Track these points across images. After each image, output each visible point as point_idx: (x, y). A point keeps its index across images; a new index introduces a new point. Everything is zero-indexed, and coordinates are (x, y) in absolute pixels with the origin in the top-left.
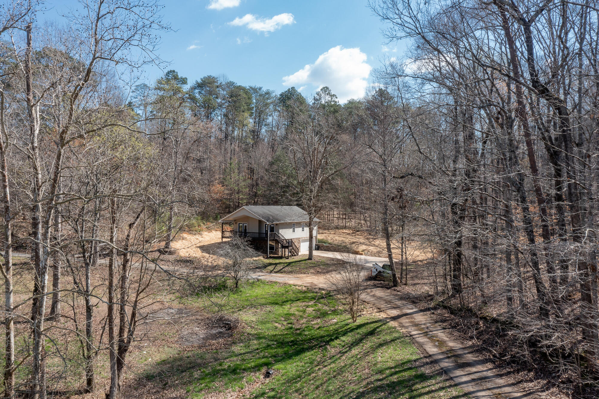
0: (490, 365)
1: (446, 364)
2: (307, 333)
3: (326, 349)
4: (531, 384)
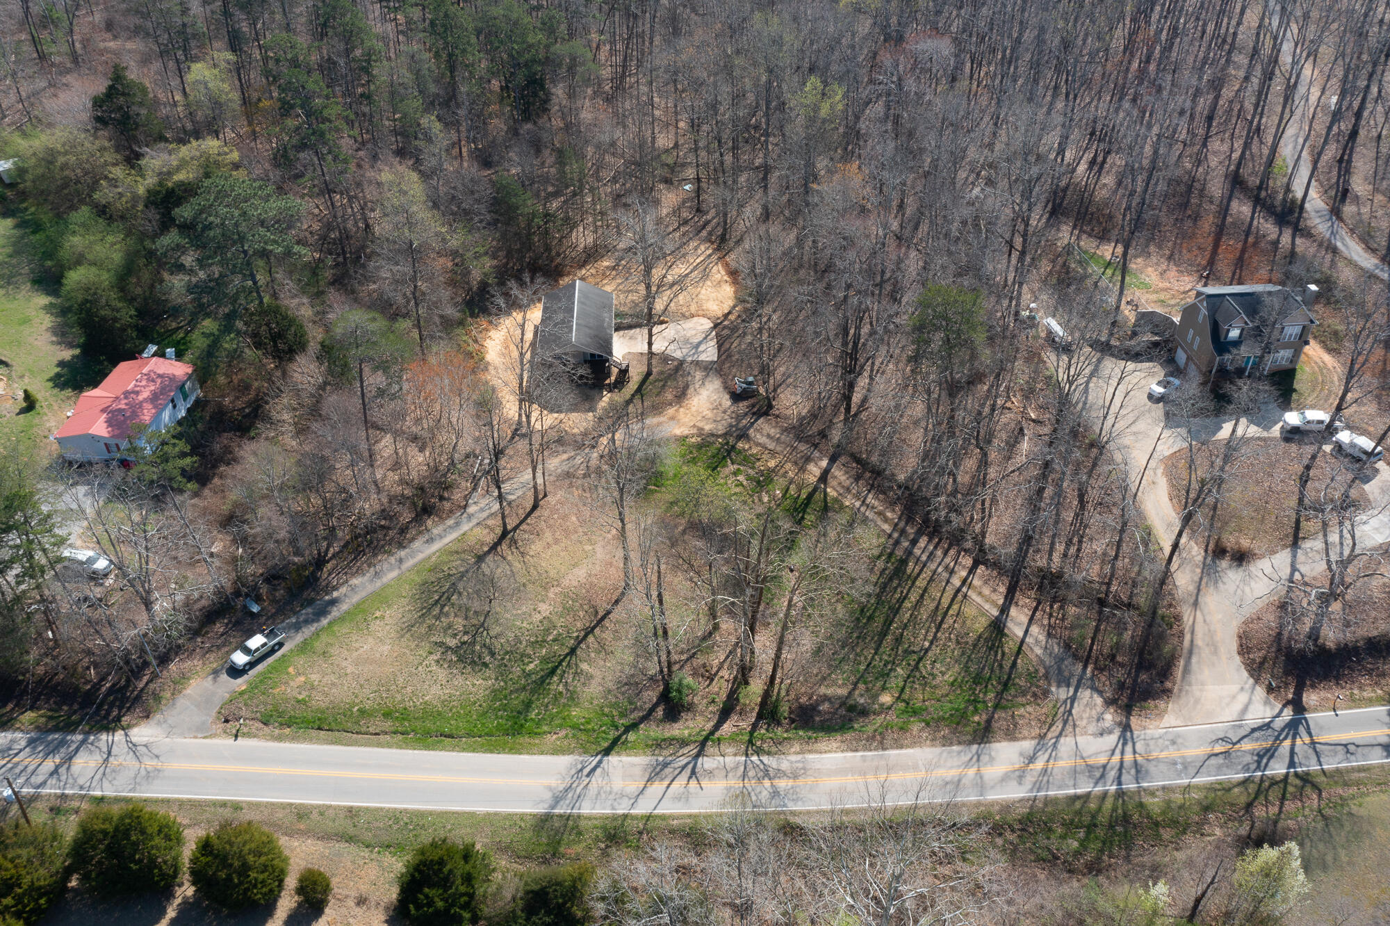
0: (926, 538)
1: (905, 543)
4: (952, 552)
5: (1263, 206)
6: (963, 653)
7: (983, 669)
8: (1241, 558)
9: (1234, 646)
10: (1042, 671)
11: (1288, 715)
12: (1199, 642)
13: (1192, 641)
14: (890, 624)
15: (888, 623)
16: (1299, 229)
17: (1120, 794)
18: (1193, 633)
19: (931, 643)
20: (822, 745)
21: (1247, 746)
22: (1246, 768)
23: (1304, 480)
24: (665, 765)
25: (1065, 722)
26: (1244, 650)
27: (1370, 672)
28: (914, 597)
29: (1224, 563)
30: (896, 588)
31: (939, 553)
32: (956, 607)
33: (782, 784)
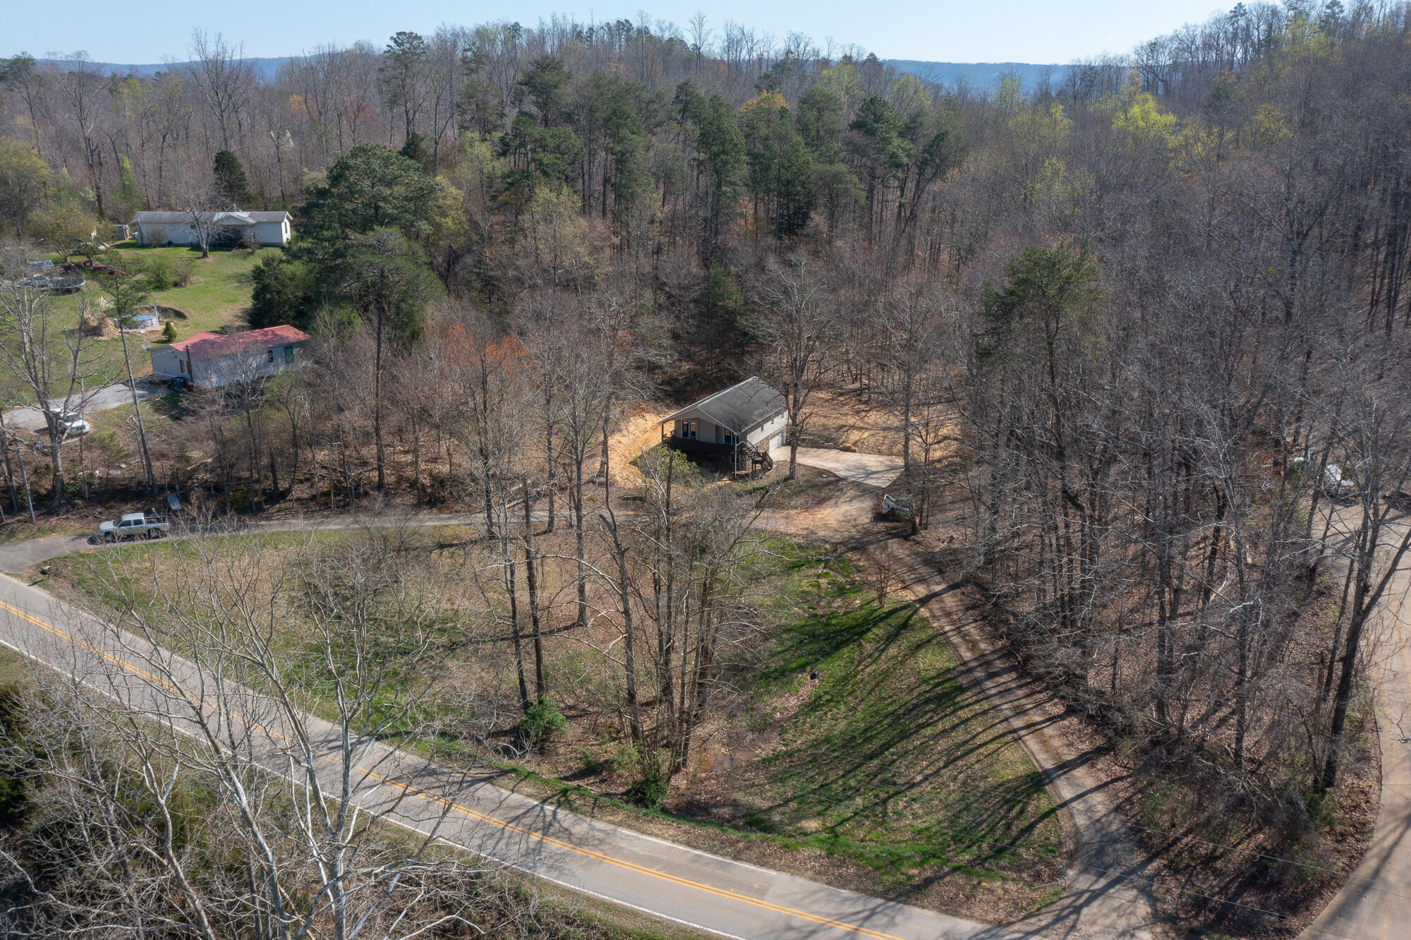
0: (1014, 675)
1: (979, 674)
2: (834, 622)
3: (860, 645)
4: (1041, 696)
6: (963, 799)
7: (980, 824)
10: (1070, 846)
12: (1392, 874)
13: (1377, 873)
14: (891, 746)
15: (887, 746)
18: (1386, 858)
19: (926, 779)
20: (653, 828)
24: (433, 773)
25: (1059, 919)
28: (942, 726)
30: (927, 712)
31: (1020, 692)
32: (992, 747)
33: (554, 845)
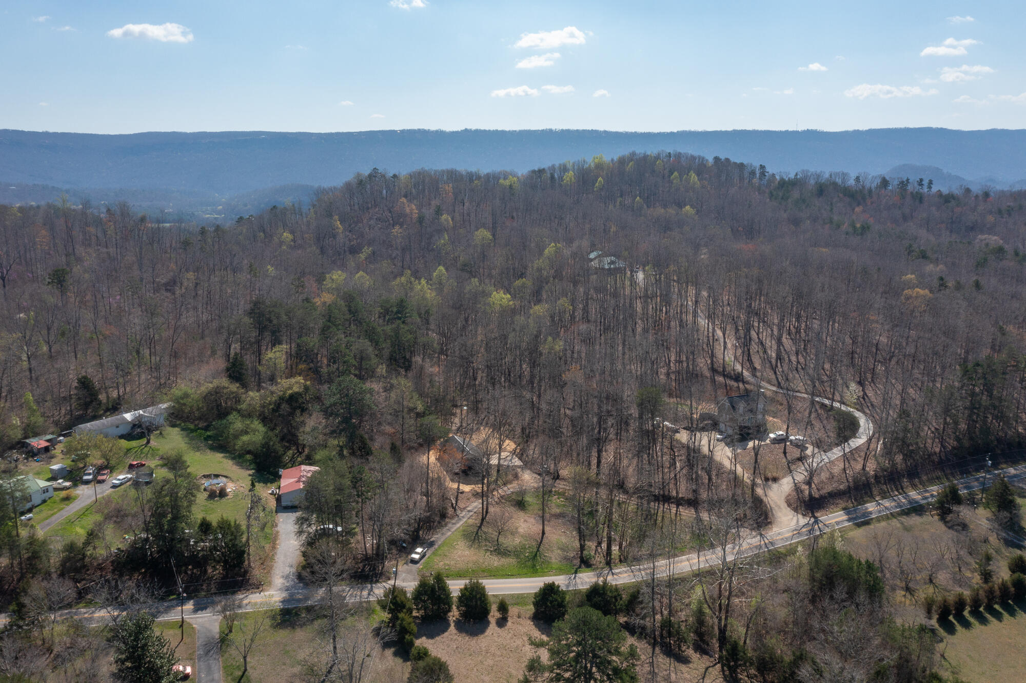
5: (728, 377)
6: (689, 529)
8: (775, 480)
9: (786, 505)
11: (813, 520)
16: (744, 382)
17: (769, 551)
19: (675, 530)
21: (804, 530)
22: (807, 535)
23: (785, 453)
24: (600, 573)
25: (739, 538)
26: (789, 505)
27: (833, 504)
28: (660, 519)
29: (770, 483)
30: (651, 518)
31: (661, 506)
32: (678, 519)
